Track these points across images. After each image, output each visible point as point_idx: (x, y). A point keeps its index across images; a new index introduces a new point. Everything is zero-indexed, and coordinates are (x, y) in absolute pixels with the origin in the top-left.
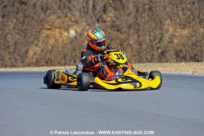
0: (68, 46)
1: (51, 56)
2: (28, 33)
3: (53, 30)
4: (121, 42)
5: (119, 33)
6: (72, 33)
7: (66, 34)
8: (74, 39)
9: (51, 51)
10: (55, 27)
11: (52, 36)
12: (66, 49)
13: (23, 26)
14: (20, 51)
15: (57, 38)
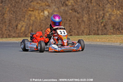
0: (43, 22)
1: (32, 28)
2: (17, 13)
3: (35, 11)
4: (77, 19)
5: (77, 13)
6: (46, 13)
7: (42, 14)
8: (47, 17)
9: (33, 25)
10: (35, 9)
11: (33, 15)
12: (42, 24)
13: (14, 9)
14: (12, 25)
15: (36, 16)
